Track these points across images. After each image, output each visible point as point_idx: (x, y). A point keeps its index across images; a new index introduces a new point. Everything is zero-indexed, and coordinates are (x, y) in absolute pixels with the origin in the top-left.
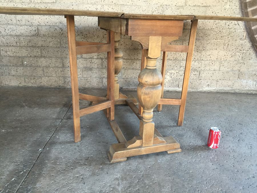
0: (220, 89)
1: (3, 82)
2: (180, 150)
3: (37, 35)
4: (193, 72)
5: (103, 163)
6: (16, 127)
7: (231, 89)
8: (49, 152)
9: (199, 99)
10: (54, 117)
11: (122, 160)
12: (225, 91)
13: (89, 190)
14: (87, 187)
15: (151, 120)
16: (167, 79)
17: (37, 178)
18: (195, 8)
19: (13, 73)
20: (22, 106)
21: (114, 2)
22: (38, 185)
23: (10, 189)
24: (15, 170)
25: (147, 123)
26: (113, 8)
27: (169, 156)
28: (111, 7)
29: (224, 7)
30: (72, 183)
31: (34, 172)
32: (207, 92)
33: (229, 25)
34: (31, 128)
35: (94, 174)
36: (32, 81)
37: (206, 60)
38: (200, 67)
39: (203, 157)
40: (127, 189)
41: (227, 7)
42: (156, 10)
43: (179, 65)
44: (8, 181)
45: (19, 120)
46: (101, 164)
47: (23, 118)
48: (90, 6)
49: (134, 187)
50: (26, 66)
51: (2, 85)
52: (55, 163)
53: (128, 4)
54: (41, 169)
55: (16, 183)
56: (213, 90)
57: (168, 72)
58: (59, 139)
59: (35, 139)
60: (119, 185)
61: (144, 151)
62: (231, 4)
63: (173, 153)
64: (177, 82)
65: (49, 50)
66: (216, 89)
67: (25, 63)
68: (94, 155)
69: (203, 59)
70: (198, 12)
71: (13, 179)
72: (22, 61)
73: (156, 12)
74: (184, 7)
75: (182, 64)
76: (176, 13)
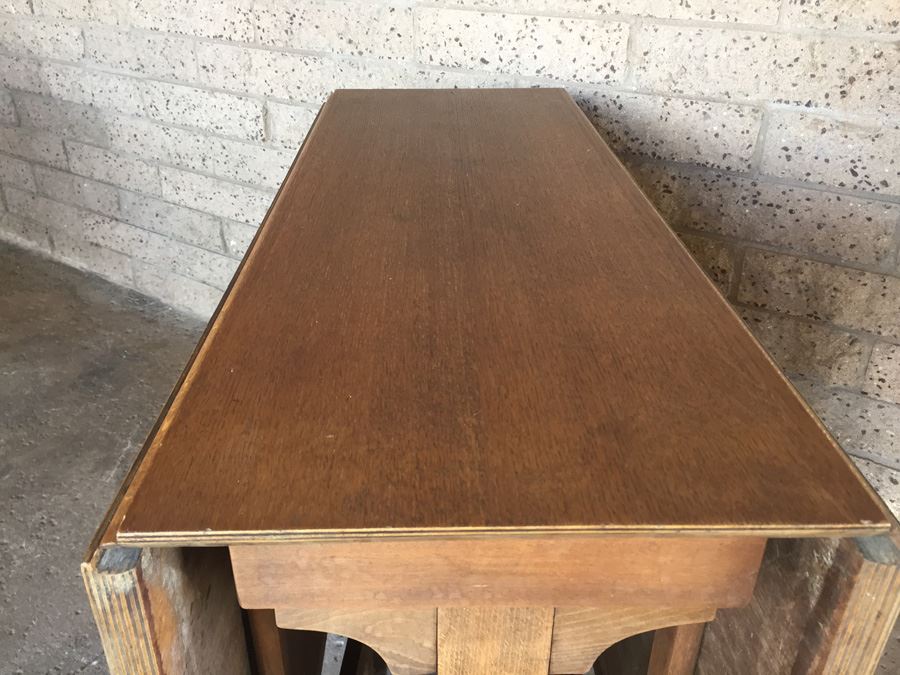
1: (177, 294)
3: (264, 140)
19: (201, 271)
20: (106, 462)
26: (589, 35)
28: (578, 29)
42: (875, 65)
50: (236, 257)
51: (175, 304)
67: (232, 243)
72: (222, 235)
73: (881, 80)
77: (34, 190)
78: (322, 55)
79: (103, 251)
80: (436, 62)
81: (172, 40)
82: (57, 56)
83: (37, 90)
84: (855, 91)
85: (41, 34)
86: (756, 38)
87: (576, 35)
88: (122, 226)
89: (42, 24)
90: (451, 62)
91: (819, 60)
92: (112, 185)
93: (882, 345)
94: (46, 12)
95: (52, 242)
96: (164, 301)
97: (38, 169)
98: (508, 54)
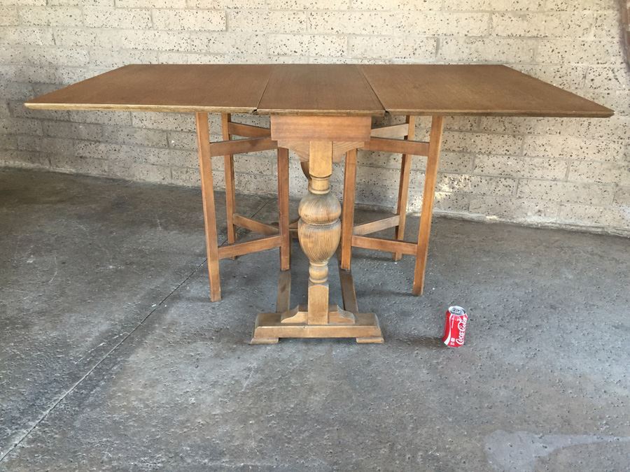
0: (568, 222)
1: (136, 174)
2: (380, 340)
4: (502, 180)
5: (241, 342)
6: (131, 263)
7: (594, 224)
8: (165, 311)
9: (503, 242)
10: (198, 251)
11: (270, 341)
12: (579, 228)
13: (200, 377)
14: (198, 373)
15: (325, 280)
16: (443, 191)
17: (135, 348)
18: (511, 41)
19: (152, 159)
20: (154, 225)
21: (335, 30)
22: (132, 358)
23: (93, 357)
24: (107, 332)
25: (314, 284)
26: (334, 41)
27: (357, 347)
28: (330, 39)
29: (581, 39)
30: (180, 363)
31: (133, 338)
32: (535, 226)
33: (592, 80)
34: (153, 266)
35: (217, 356)
36: (184, 177)
37: (534, 155)
38: (519, 169)
39: (420, 357)
40: (256, 386)
41: (590, 38)
42: (421, 44)
43: (471, 163)
44: (93, 346)
45: (141, 251)
46: (236, 343)
47: (148, 248)
48: (289, 37)
49: (269, 385)
50: (175, 148)
51: (134, 179)
52: (167, 331)
53: (364, 32)
54: (144, 336)
55: (104, 350)
56: (550, 224)
57: (446, 177)
58: (189, 291)
59: (153, 287)
60: (246, 378)
61: (309, 332)
62: (599, 32)
63: (367, 344)
64: (466, 199)
65: (214, 121)
66: (558, 222)
67: (173, 142)
68: (231, 327)
69: (529, 153)
70: (519, 48)
71: (102, 344)
72: (167, 139)
73: (423, 49)
74: (485, 40)
75: (477, 161)
76: (467, 51)
77: (41, 135)
78: (224, 54)
79: (88, 160)
80: (276, 53)
81: (144, 53)
82: (70, 64)
83: (53, 82)
84: (417, 52)
85: (59, 54)
86: (387, 38)
87: (329, 41)
88: (103, 145)
89: (61, 49)
90: (282, 53)
91: (406, 44)
92: (99, 124)
94: (64, 43)
95: (50, 161)
97: (46, 123)
98: (305, 48)
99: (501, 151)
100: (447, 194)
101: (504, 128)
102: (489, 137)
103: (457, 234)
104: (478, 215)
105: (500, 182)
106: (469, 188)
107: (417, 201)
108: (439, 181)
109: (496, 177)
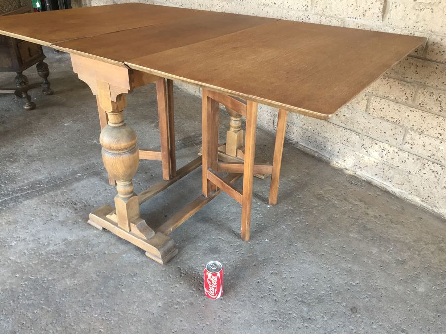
2: (160, 261)
4: (430, 163)
8: (80, 180)
9: (397, 226)
11: (97, 226)
13: (36, 231)
14: (39, 228)
16: (372, 157)
17: (36, 196)
22: (26, 202)
23: (13, 193)
24: (39, 180)
30: (40, 217)
31: (43, 190)
35: (63, 222)
39: (173, 291)
42: (371, 6)
43: (402, 137)
44: (22, 186)
52: (64, 193)
54: (49, 191)
55: (22, 191)
57: (376, 144)
60: (55, 245)
61: (118, 232)
64: (392, 172)
71: (26, 187)
73: (372, 11)
74: (433, 8)
75: (408, 137)
76: (414, 18)
80: (262, 4)
84: (367, 15)
90: (266, 4)
91: (358, 5)
93: (374, 97)
96: (180, 87)
99: (433, 132)
100: (375, 161)
101: (439, 109)
102: (423, 114)
103: (361, 201)
104: (402, 191)
105: (426, 165)
106: (396, 162)
107: (350, 159)
108: (370, 146)
109: (424, 159)
